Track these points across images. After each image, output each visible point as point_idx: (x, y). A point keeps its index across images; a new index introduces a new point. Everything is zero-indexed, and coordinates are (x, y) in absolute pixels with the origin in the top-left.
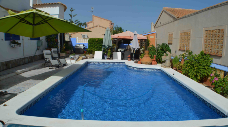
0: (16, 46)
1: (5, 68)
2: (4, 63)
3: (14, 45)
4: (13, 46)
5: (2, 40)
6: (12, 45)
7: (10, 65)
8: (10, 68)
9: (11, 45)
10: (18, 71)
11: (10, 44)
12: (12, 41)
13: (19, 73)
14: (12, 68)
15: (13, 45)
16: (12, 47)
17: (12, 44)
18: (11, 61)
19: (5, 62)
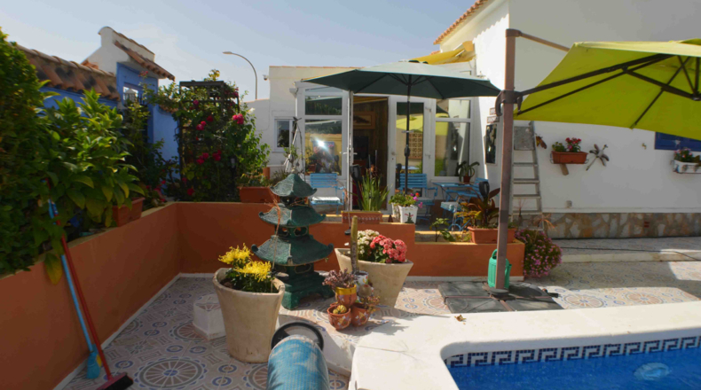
0: (690, 170)
1: (638, 230)
2: (640, 217)
3: (685, 168)
4: (680, 170)
5: (644, 145)
6: (678, 166)
7: (661, 228)
8: (657, 237)
9: (675, 167)
10: (668, 252)
11: (672, 163)
12: (678, 151)
13: (668, 258)
14: (665, 236)
15: (681, 164)
16: (676, 171)
17: (677, 162)
18: (666, 214)
19: (644, 214)
